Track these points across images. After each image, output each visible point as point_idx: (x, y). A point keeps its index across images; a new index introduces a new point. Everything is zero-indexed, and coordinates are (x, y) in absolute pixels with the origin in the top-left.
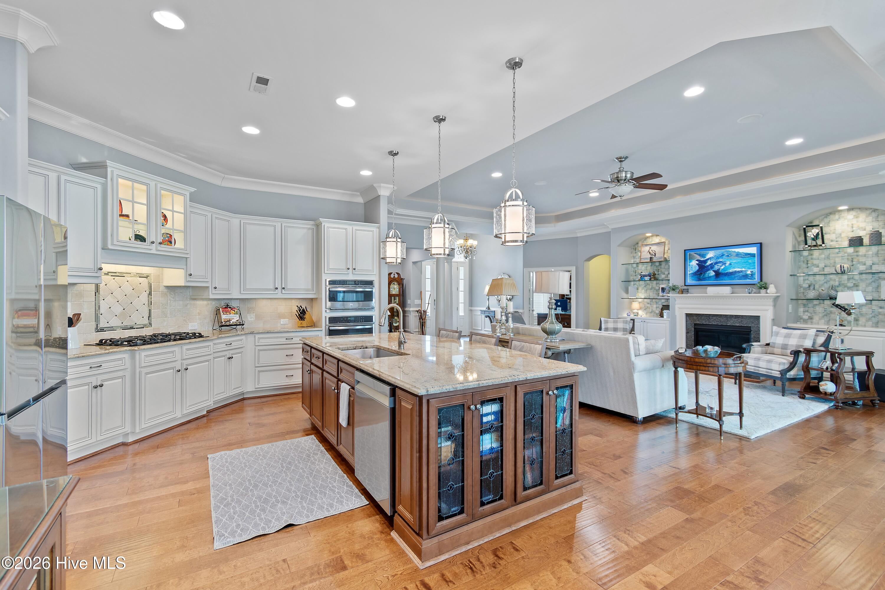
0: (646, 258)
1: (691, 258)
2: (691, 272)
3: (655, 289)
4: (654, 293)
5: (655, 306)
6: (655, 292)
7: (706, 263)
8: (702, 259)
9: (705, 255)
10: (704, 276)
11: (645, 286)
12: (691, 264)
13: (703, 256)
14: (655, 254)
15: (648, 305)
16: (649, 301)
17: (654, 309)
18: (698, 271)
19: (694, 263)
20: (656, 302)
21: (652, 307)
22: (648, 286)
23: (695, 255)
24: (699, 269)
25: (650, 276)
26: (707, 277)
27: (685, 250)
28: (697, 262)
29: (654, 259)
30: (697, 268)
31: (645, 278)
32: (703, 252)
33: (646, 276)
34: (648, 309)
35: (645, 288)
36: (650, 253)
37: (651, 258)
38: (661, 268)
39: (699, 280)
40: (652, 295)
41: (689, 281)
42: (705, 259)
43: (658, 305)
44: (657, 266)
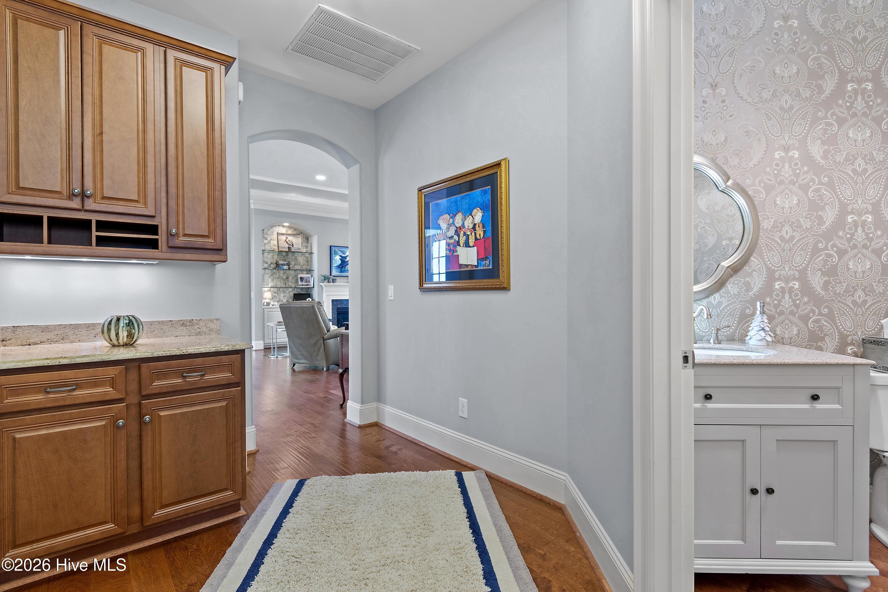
0: (285, 248)
1: (336, 253)
2: (336, 265)
3: (282, 278)
4: (281, 283)
5: (282, 295)
6: (282, 281)
7: (346, 259)
8: (343, 256)
9: (345, 252)
10: (344, 269)
11: (272, 275)
12: (335, 258)
13: (344, 253)
14: (293, 245)
15: (275, 294)
16: (276, 290)
17: (282, 298)
18: (341, 264)
19: (338, 258)
20: (284, 291)
21: (279, 296)
22: (275, 275)
23: (338, 251)
24: (341, 263)
25: (288, 265)
26: (346, 270)
27: (331, 246)
28: (340, 258)
29: (292, 249)
30: (340, 262)
31: (284, 267)
32: (343, 249)
33: (284, 265)
34: (275, 299)
35: (272, 278)
36: (287, 242)
37: (289, 248)
38: (288, 258)
39: (341, 272)
40: (279, 284)
41: (335, 272)
42: (345, 256)
43: (285, 294)
44: (284, 256)
